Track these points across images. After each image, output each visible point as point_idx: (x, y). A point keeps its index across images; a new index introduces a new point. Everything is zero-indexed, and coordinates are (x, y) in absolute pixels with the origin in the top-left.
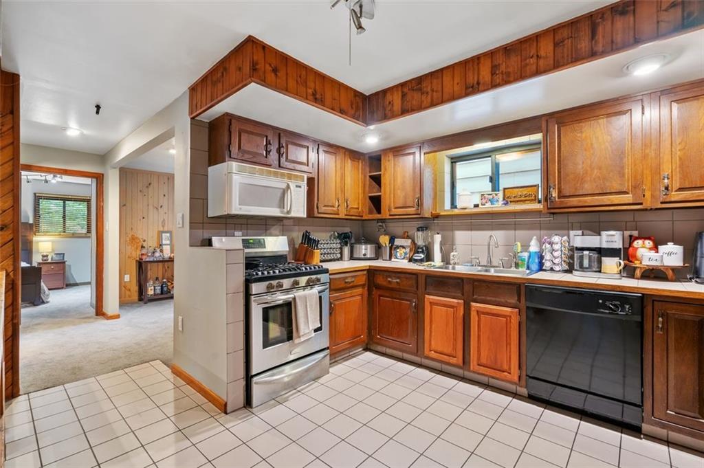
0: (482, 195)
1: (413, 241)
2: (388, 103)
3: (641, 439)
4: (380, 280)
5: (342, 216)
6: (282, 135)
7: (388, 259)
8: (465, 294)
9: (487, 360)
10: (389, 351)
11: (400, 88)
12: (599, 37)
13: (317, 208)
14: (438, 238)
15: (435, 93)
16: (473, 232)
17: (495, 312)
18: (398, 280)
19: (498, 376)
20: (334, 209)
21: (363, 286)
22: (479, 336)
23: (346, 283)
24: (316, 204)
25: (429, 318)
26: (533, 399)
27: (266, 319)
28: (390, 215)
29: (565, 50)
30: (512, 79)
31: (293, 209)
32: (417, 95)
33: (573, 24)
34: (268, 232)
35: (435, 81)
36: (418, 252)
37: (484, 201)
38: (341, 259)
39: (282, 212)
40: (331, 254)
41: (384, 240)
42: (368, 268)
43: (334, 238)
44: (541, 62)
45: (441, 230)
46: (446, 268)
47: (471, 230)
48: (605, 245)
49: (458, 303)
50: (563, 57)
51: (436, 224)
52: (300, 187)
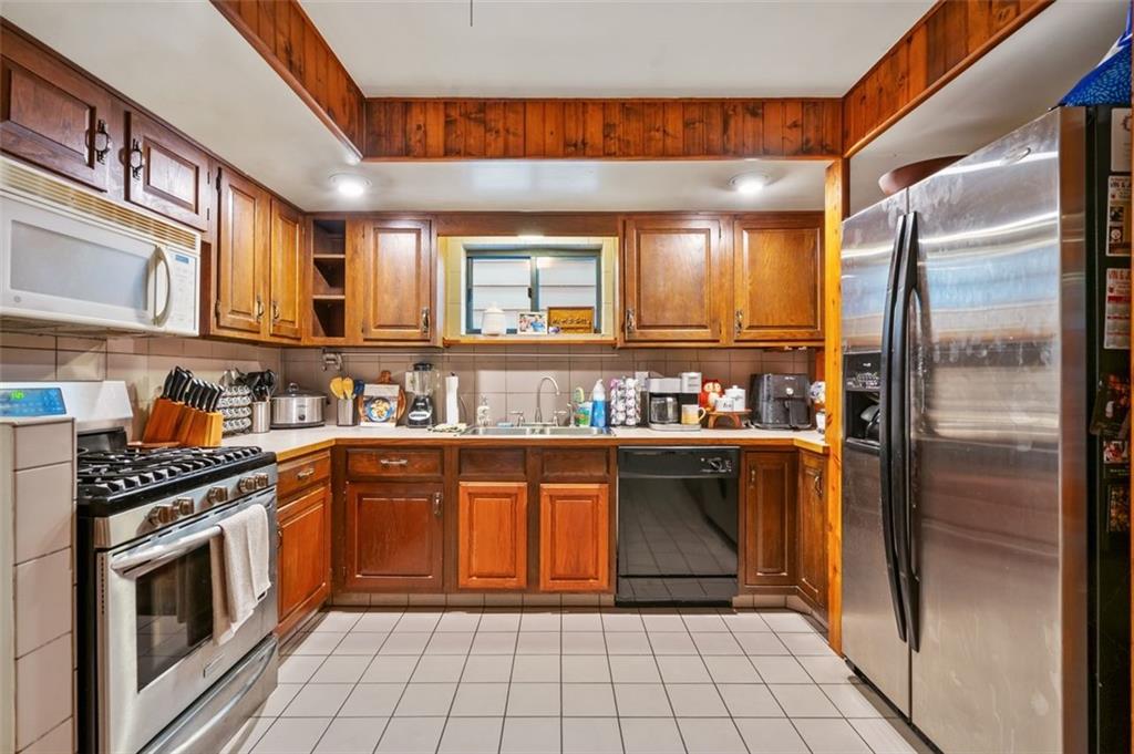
0: (522, 315)
1: (402, 388)
2: (414, 127)
3: (735, 613)
4: (362, 466)
5: (264, 337)
6: (134, 118)
7: (350, 423)
8: (529, 471)
9: (565, 568)
10: (379, 598)
11: (442, 107)
12: (731, 132)
13: (217, 314)
14: (453, 383)
15: (511, 138)
16: (510, 373)
17: (577, 493)
18: (404, 462)
19: (581, 588)
20: (252, 320)
21: (323, 482)
22: (553, 534)
23: (300, 478)
24: (213, 306)
25: (466, 522)
26: (621, 606)
27: (144, 608)
28: (366, 340)
29: (697, 135)
30: (632, 153)
31: (172, 313)
32: (477, 132)
33: (706, 104)
34: (61, 369)
35: (511, 116)
36: (415, 408)
37: (524, 325)
38: (250, 429)
39: (141, 318)
40: (238, 418)
41: (341, 388)
42: (334, 443)
43: (231, 385)
44: (669, 141)
45: (456, 368)
46: (475, 432)
47: (506, 369)
48: (686, 390)
49: (519, 488)
50: (694, 144)
51: (446, 359)
52: (186, 261)
